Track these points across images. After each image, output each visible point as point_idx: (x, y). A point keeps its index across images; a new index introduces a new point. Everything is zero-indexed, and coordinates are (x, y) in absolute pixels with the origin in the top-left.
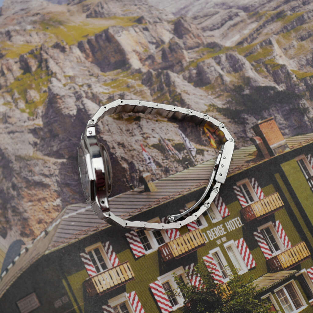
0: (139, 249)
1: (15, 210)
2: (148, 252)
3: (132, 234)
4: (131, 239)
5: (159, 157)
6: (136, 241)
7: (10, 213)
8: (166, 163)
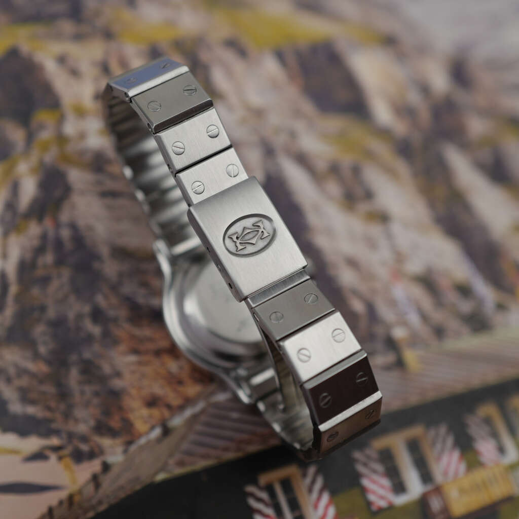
0: (382, 492)
1: (89, 370)
2: (400, 500)
3: (368, 457)
4: (365, 465)
5: (426, 302)
6: (375, 471)
7: (74, 376)
8: (438, 316)
